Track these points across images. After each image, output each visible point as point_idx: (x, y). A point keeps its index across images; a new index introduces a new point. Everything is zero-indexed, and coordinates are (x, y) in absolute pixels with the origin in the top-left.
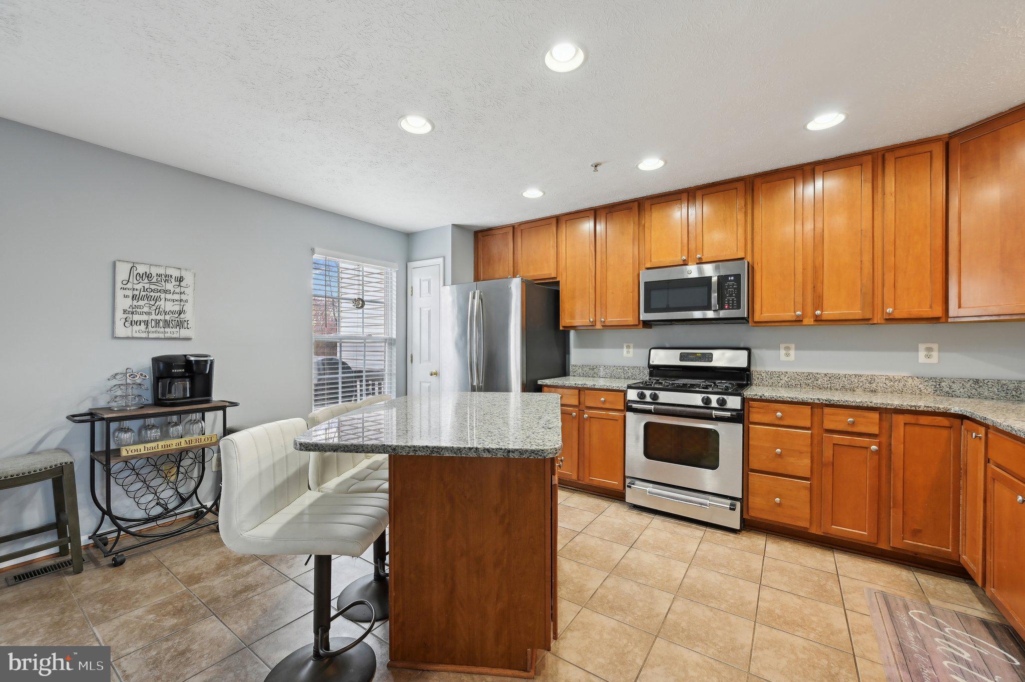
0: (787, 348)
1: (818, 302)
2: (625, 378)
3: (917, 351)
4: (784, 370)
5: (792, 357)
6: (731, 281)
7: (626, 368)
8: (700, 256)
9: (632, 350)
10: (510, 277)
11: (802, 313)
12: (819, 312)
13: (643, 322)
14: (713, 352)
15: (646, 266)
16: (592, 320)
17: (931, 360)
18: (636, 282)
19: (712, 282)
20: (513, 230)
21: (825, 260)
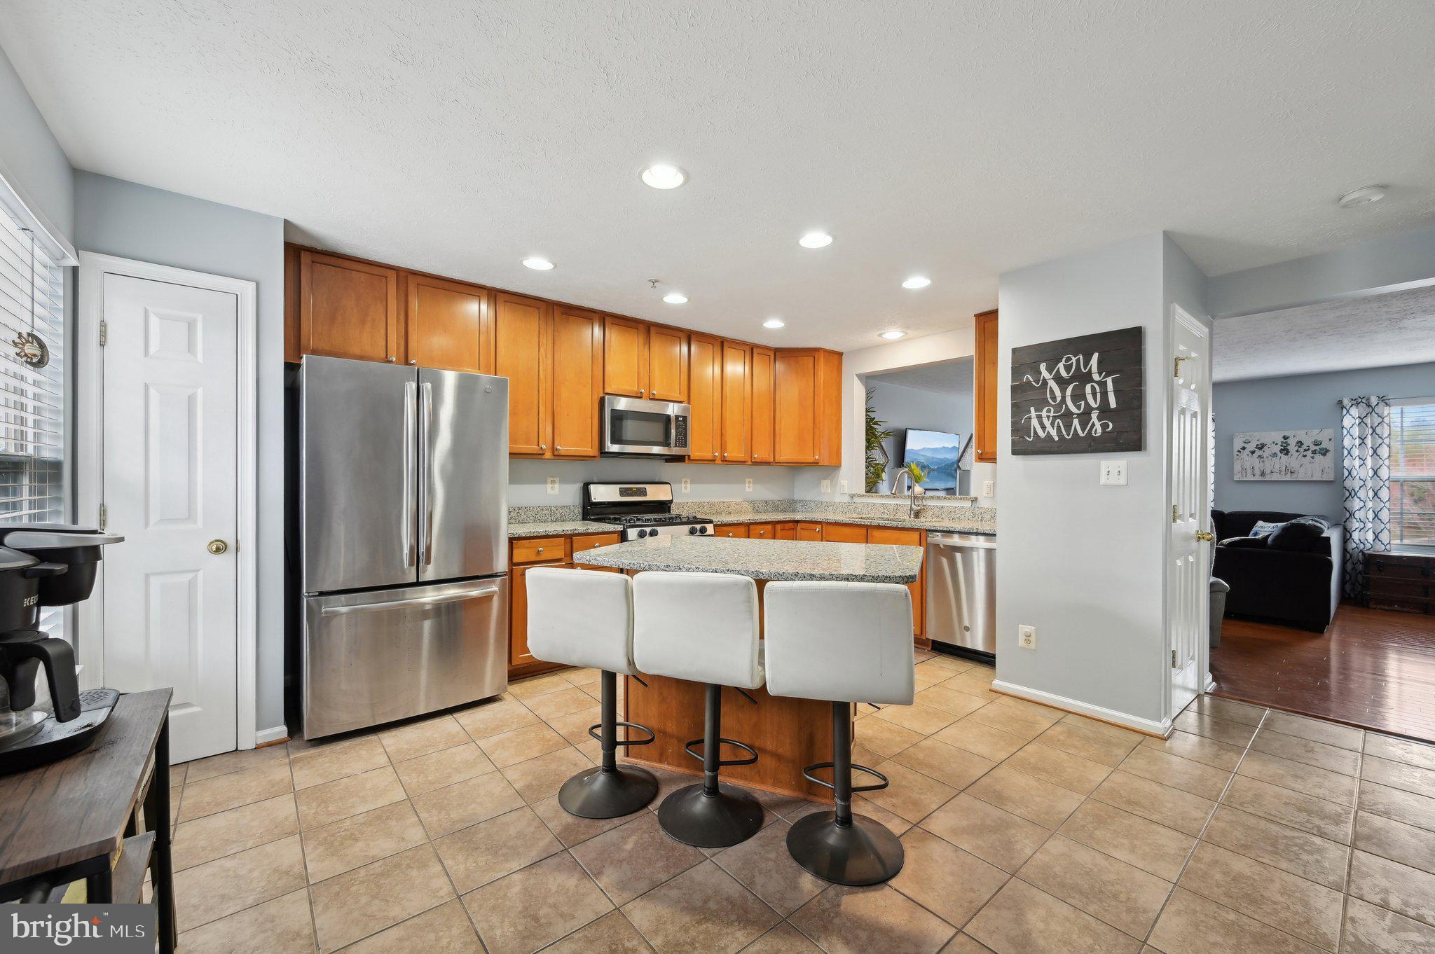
0: (686, 482)
1: (723, 448)
2: (552, 521)
3: (745, 484)
4: (685, 501)
5: (688, 490)
6: (681, 421)
7: (553, 508)
8: (654, 392)
9: (557, 486)
10: (394, 359)
11: (717, 454)
12: (726, 454)
13: (603, 453)
14: (647, 487)
15: (606, 391)
16: (544, 447)
17: (751, 490)
18: (596, 406)
19: (670, 420)
20: (397, 277)
21: (728, 415)
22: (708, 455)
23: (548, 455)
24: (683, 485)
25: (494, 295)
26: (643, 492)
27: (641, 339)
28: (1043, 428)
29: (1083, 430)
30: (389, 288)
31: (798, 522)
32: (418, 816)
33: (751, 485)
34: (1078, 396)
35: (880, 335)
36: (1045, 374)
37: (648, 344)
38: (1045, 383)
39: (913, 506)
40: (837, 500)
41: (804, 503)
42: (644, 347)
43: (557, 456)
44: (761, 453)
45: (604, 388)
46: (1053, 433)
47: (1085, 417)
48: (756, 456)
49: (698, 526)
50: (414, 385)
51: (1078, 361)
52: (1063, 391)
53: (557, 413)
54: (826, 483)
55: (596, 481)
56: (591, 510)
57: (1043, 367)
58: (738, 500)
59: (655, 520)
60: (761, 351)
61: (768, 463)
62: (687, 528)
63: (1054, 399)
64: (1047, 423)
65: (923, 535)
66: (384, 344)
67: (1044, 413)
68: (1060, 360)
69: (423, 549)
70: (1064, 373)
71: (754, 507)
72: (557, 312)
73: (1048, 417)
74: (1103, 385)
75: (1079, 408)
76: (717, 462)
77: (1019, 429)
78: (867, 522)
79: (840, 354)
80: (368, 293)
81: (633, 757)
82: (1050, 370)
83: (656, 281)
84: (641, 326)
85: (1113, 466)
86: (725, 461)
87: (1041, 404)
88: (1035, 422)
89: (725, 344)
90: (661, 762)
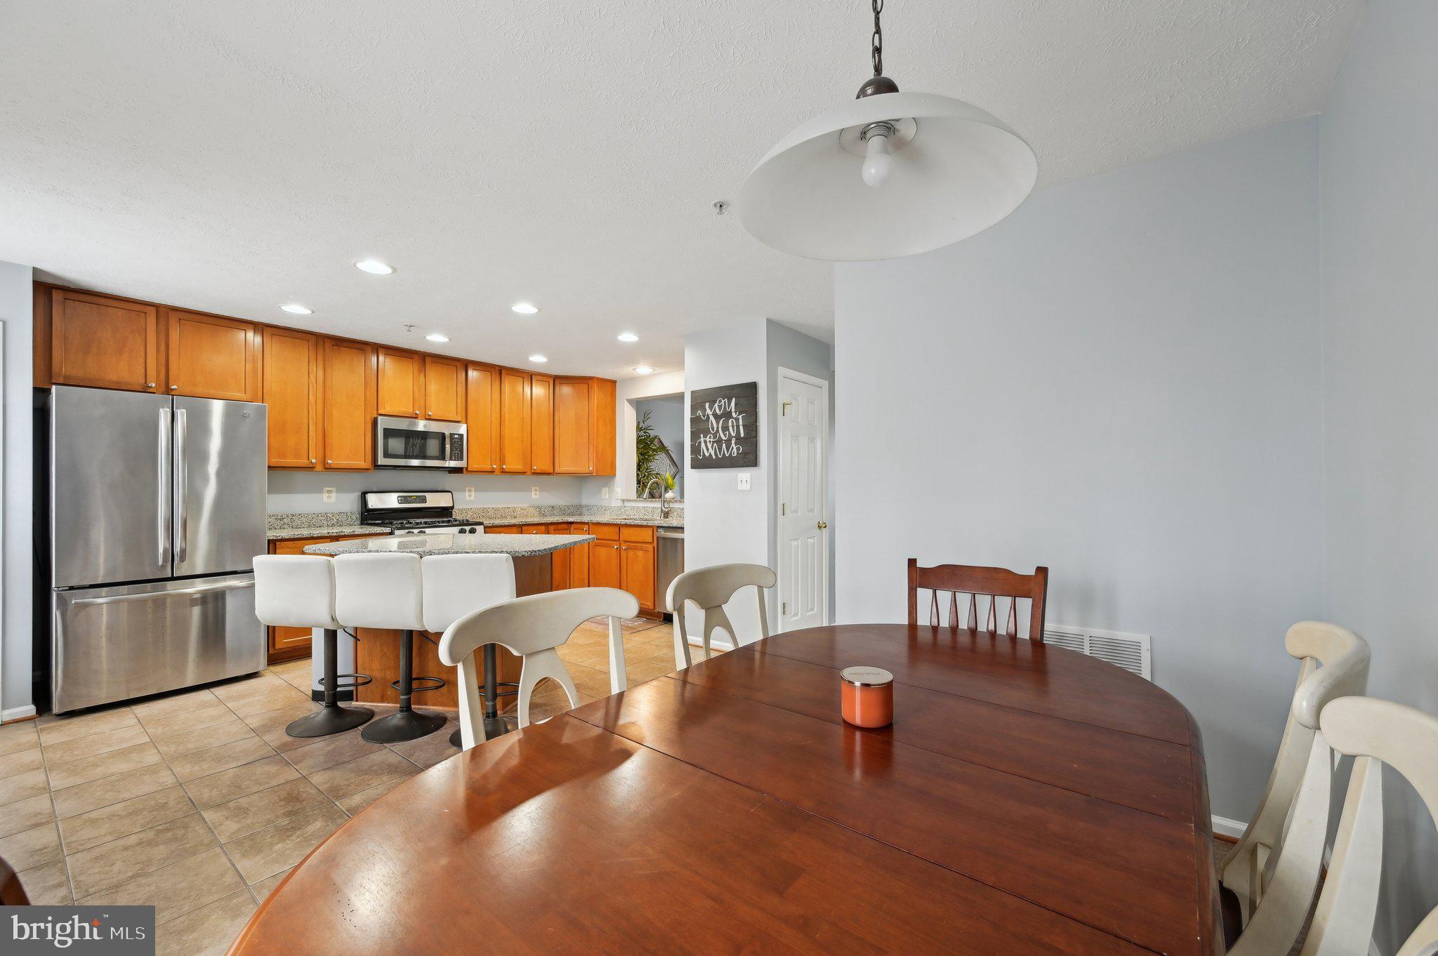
0: (470, 491)
1: (502, 460)
2: (328, 526)
3: (531, 491)
4: (469, 507)
5: (473, 497)
6: (456, 438)
7: (329, 515)
8: (430, 413)
9: (334, 495)
10: (154, 385)
11: (495, 466)
12: (504, 467)
13: (376, 466)
14: (427, 495)
15: (380, 412)
16: (314, 461)
17: (537, 497)
18: (369, 426)
19: (445, 438)
20: (157, 315)
21: (507, 433)
22: (487, 467)
23: (319, 468)
24: (467, 494)
25: (259, 327)
26: (424, 500)
27: (416, 368)
28: (708, 449)
29: (728, 452)
30: (149, 321)
31: (571, 523)
32: (157, 749)
33: (538, 493)
34: (725, 428)
35: (634, 369)
36: (709, 411)
37: (423, 372)
38: (708, 418)
39: (663, 508)
40: (613, 505)
41: (589, 508)
42: (419, 375)
43: (328, 469)
44: (541, 464)
45: (377, 410)
46: (713, 453)
47: (728, 442)
48: (535, 468)
49: (468, 528)
50: (169, 411)
51: (725, 402)
52: (718, 423)
53: (328, 432)
54: (605, 490)
55: (375, 490)
56: (370, 517)
57: (707, 405)
58: (525, 506)
59: (426, 523)
60: (539, 378)
61: (549, 474)
62: (456, 529)
63: (713, 429)
64: (709, 446)
65: (655, 530)
66: (143, 371)
67: (708, 439)
68: (715, 402)
69: (177, 549)
70: (718, 412)
71: (540, 512)
72: (328, 344)
73: (710, 442)
74: (737, 420)
75: (725, 435)
76: (496, 473)
77: (695, 450)
78: (618, 522)
79: (614, 382)
80: (126, 327)
81: (361, 701)
82: (711, 408)
83: (411, 326)
84: (416, 357)
85: (743, 476)
86: (503, 472)
87: (706, 432)
88: (703, 445)
89: (503, 372)
90: (382, 702)
